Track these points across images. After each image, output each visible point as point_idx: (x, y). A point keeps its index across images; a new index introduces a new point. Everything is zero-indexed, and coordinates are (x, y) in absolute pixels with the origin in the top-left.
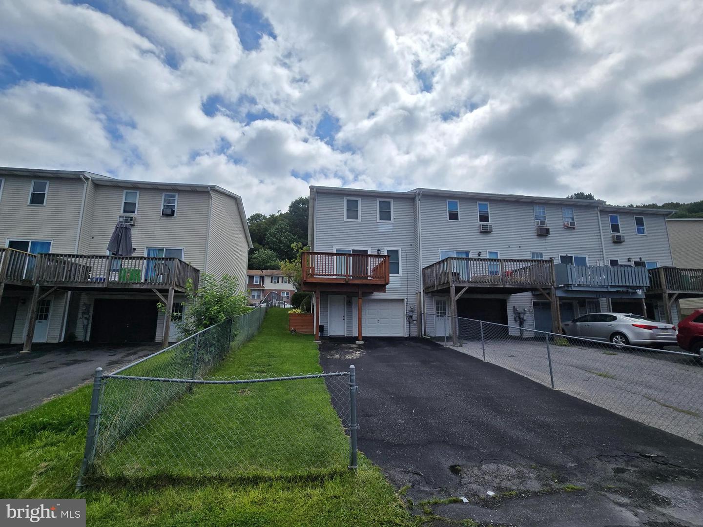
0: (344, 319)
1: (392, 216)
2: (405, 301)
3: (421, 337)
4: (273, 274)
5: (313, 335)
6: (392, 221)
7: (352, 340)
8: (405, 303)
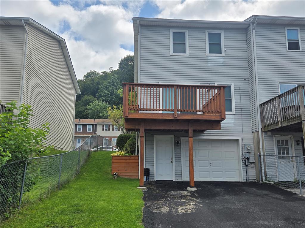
0: (172, 162)
1: (223, 49)
2: (240, 141)
3: (261, 182)
4: (104, 122)
5: (138, 180)
6: (223, 54)
7: (182, 185)
8: (240, 143)
